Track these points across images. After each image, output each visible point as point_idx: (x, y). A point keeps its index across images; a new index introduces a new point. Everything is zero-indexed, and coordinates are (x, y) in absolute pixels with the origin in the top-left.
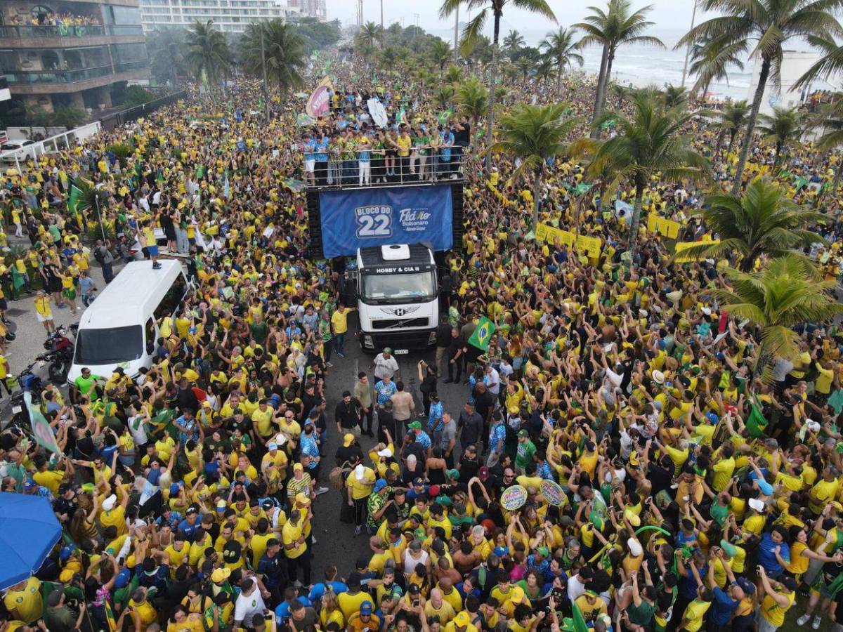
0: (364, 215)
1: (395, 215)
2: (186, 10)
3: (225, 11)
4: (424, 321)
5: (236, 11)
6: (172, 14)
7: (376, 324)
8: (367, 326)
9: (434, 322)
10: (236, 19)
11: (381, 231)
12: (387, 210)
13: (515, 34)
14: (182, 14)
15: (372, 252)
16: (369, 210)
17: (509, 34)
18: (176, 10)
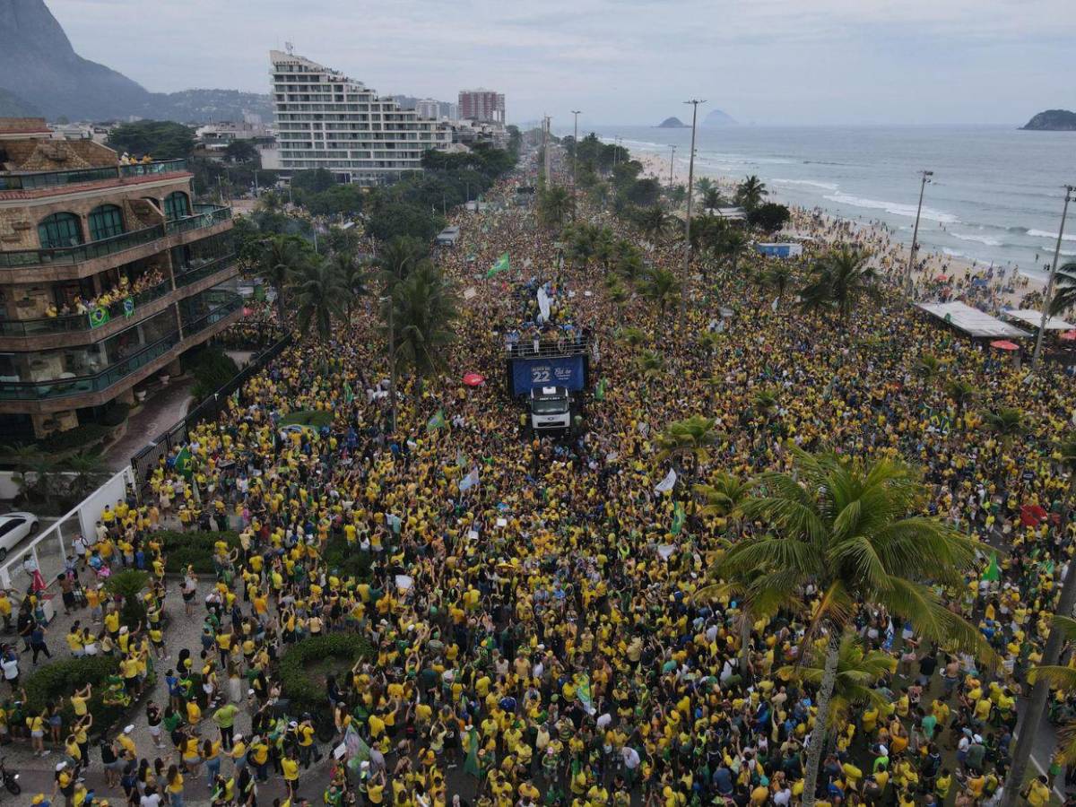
0: (536, 371)
1: (552, 372)
2: (330, 136)
3: (378, 136)
4: (563, 423)
5: (391, 136)
6: (313, 140)
7: (539, 424)
8: (535, 426)
9: (567, 424)
10: (390, 145)
11: (545, 380)
12: (548, 369)
13: (753, 181)
14: (325, 141)
15: (539, 392)
16: (539, 369)
17: (746, 181)
18: (319, 136)
